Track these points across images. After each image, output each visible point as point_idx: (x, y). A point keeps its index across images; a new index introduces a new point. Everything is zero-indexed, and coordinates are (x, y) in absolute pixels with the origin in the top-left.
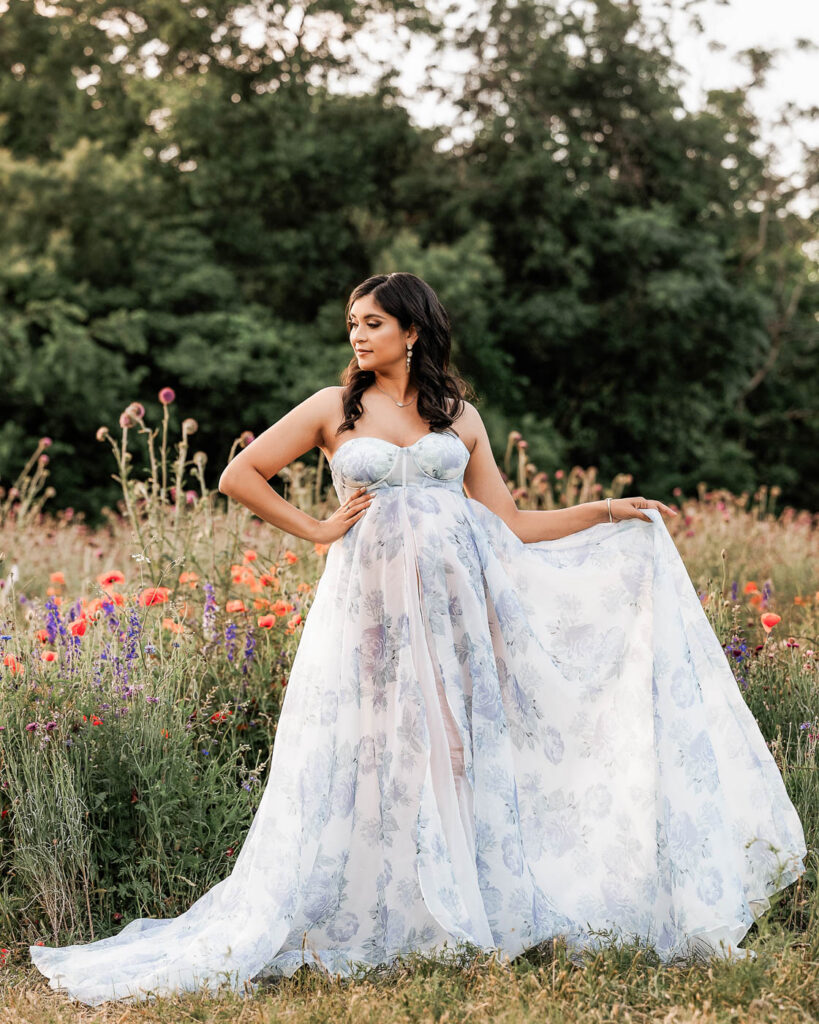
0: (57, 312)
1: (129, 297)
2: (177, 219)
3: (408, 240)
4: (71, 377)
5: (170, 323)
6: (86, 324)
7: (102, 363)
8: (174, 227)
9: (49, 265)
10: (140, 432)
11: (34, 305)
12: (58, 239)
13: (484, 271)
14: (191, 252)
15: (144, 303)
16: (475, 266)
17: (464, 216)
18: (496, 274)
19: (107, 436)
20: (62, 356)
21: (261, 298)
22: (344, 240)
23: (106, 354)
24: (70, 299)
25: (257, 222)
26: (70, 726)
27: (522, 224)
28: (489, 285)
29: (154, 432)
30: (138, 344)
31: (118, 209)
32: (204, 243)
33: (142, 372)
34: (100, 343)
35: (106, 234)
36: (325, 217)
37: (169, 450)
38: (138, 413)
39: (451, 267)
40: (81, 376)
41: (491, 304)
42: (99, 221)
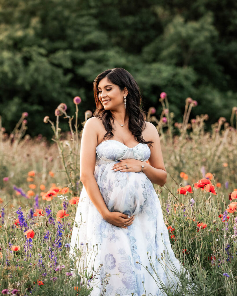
0: (35, 51)
1: (64, 44)
2: (84, 12)
3: (179, 20)
4: (41, 78)
5: (81, 55)
6: (47, 56)
7: (53, 72)
8: (82, 16)
9: (31, 32)
10: (65, 118)
11: (25, 49)
12: (35, 21)
13: (211, 31)
14: (89, 26)
15: (70, 47)
16: (207, 30)
17: (202, 9)
18: (216, 33)
19: (49, 120)
20: (37, 70)
21: (118, 44)
22: (153, 20)
23: (55, 69)
24: (40, 46)
25: (116, 13)
26: (26, 289)
27: (226, 12)
28: (212, 38)
29: (71, 117)
30: (68, 64)
31: (59, 9)
32: (94, 22)
33: (69, 76)
34: (53, 64)
35: (55, 18)
36: (144, 10)
37: (79, 126)
38: (64, 108)
39: (197, 30)
40: (45, 78)
41: (213, 45)
42: (52, 14)
